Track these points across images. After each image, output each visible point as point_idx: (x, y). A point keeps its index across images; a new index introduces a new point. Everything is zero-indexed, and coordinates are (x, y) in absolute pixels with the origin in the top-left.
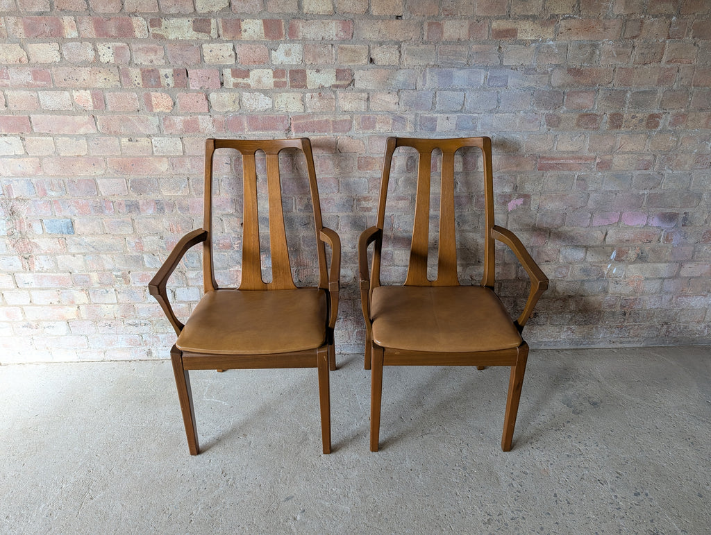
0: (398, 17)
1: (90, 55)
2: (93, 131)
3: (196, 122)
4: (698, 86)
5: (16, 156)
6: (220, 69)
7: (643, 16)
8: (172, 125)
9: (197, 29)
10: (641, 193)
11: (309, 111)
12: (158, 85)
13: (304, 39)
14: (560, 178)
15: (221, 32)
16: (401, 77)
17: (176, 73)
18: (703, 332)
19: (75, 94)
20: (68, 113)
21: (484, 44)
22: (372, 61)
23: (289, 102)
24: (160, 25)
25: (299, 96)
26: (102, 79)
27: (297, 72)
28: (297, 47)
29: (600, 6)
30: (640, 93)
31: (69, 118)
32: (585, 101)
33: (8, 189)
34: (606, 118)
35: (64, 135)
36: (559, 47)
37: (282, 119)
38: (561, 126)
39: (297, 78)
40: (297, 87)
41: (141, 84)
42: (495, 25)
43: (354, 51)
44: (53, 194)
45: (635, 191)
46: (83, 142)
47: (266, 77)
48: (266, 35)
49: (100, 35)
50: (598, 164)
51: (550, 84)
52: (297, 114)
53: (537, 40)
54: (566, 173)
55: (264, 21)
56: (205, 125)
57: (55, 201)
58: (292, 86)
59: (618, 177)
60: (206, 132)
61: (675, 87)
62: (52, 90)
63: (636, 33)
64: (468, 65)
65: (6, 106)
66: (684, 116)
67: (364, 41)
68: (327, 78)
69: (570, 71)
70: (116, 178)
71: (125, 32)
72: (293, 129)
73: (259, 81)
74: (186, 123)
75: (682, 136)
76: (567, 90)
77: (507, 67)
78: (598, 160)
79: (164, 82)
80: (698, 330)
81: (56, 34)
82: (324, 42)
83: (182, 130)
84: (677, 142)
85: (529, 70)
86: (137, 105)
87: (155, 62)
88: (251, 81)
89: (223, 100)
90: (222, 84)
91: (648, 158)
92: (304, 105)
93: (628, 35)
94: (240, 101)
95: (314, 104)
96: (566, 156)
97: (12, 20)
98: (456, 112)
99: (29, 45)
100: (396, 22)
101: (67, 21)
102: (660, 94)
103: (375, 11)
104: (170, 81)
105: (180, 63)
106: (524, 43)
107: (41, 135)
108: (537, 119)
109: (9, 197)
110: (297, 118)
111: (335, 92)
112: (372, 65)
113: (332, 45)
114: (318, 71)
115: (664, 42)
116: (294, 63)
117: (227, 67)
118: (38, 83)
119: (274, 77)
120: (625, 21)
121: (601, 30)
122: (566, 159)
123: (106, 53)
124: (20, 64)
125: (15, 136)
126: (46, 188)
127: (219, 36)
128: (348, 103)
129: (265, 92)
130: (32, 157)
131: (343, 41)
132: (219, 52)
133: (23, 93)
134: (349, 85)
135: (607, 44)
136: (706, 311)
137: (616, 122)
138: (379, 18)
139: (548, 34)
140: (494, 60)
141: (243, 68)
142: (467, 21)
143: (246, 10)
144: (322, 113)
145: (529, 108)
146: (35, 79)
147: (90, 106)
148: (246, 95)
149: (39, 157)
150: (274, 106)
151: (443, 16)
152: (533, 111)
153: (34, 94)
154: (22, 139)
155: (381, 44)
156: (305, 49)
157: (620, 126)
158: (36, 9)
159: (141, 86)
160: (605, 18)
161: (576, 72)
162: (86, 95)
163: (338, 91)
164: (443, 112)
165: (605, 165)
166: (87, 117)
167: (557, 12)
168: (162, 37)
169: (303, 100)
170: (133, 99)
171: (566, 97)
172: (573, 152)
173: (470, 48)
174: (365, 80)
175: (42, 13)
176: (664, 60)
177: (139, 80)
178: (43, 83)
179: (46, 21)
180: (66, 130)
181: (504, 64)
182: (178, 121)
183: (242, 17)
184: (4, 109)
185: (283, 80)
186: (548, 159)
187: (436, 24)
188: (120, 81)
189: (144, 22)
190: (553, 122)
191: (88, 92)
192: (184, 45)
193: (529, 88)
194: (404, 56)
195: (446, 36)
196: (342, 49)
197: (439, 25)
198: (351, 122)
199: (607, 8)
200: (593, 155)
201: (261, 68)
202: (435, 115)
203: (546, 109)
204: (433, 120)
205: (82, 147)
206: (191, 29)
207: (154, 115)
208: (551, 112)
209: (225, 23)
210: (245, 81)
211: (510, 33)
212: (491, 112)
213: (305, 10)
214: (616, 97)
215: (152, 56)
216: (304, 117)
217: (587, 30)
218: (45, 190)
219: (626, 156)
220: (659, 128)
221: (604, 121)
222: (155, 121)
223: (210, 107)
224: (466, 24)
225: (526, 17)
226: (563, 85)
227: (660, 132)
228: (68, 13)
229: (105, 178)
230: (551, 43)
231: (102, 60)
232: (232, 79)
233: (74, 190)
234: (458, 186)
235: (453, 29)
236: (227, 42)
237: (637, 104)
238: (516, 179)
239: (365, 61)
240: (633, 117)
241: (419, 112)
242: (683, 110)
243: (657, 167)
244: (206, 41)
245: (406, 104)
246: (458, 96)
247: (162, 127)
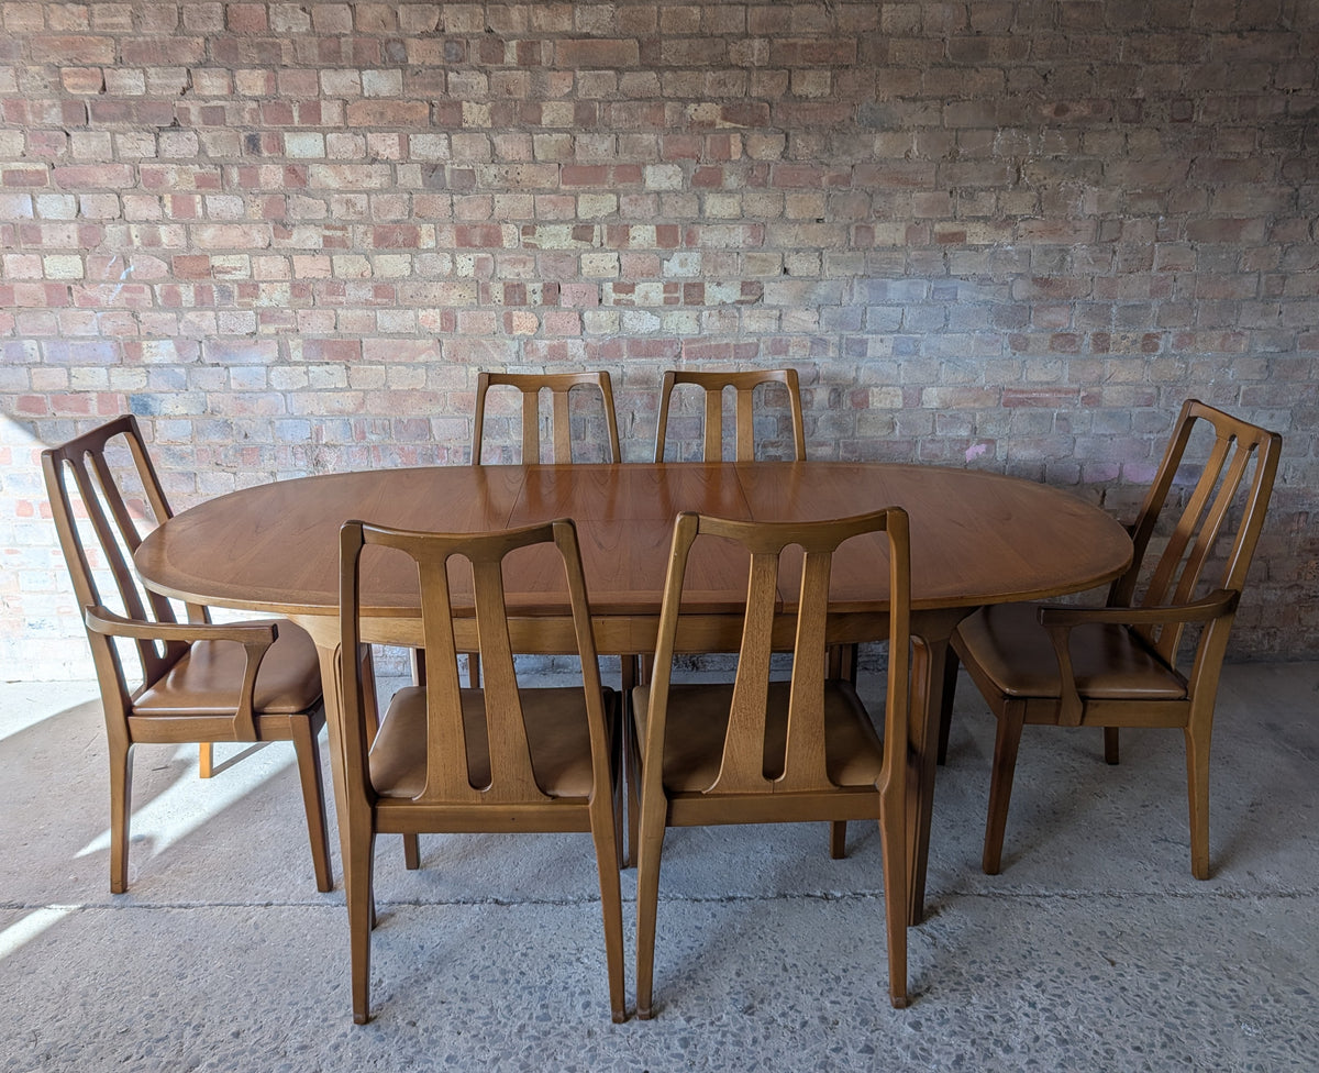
0: (818, 221)
1: (447, 267)
2: (436, 358)
3: (564, 347)
4: (1203, 298)
5: (336, 390)
6: (600, 283)
7: (1122, 216)
8: (534, 351)
9: (576, 237)
10: (1145, 437)
11: (705, 333)
12: (524, 302)
13: (704, 247)
14: (1033, 417)
15: (605, 240)
16: (822, 290)
17: (547, 288)
18: (1261, 643)
19: (422, 313)
20: (410, 335)
21: (925, 249)
22: (786, 271)
23: (682, 323)
24: (534, 234)
25: (694, 314)
26: (456, 296)
27: (694, 285)
28: (695, 257)
29: (1066, 205)
30: (1128, 307)
31: (409, 342)
32: (1059, 317)
33: (318, 433)
34: (1088, 339)
35: (400, 364)
36: (1019, 252)
37: (671, 343)
38: (1030, 349)
39: (693, 293)
40: (692, 303)
41: (503, 301)
42: (937, 228)
43: (764, 260)
44: (374, 437)
45: (1137, 435)
46: (421, 371)
47: (653, 291)
48: (658, 242)
49: (462, 245)
50: (1083, 398)
51: (1011, 296)
52: (690, 337)
53: (992, 245)
54: (1041, 410)
55: (657, 227)
56: (575, 350)
57: (374, 447)
58: (686, 303)
59: (1111, 415)
60: (575, 360)
61: (1173, 300)
62: (394, 308)
63: (1115, 235)
64: (906, 275)
65: (335, 328)
66: (1190, 336)
67: (776, 249)
68: (730, 293)
69: (1035, 280)
70: (456, 417)
71: (492, 240)
72: (683, 355)
73: (646, 297)
74: (552, 348)
75: (1192, 361)
76: (1034, 304)
77: (955, 276)
78: (1083, 394)
79: (530, 298)
80: (1253, 641)
81: (412, 243)
82: (729, 250)
83: (546, 356)
84: (1187, 368)
85: (984, 281)
86: (494, 326)
87: (523, 276)
88: (636, 297)
89: (600, 321)
90: (600, 300)
91: (1149, 391)
92: (700, 326)
93: (1105, 238)
94: (621, 320)
95: (712, 323)
96: (1039, 388)
97: (362, 228)
98: (892, 332)
99: (376, 257)
100: (816, 226)
101: (426, 230)
102: (1155, 309)
103: (791, 214)
104: (538, 298)
105: (552, 276)
106: (976, 249)
107: (371, 363)
108: (997, 341)
109: (317, 441)
110: (690, 341)
111: (739, 309)
112: (784, 277)
113: (738, 253)
114: (719, 284)
115: (1152, 245)
116: (691, 275)
117: (608, 280)
118: (379, 300)
119: (665, 292)
120: (1100, 223)
121: (1071, 232)
122: (1042, 391)
123: (466, 265)
124: (361, 280)
125: (338, 364)
126: (366, 430)
127: (602, 245)
128: (754, 322)
129: (652, 310)
130: (356, 390)
131: (752, 248)
132: (600, 263)
133: (359, 312)
134: (757, 300)
135: (1080, 249)
136: (1261, 611)
137: (1102, 343)
138: (796, 221)
139: (1005, 237)
140: (940, 269)
141: (627, 281)
142: (904, 224)
143: (637, 215)
144: (723, 336)
145: (986, 326)
146: (376, 296)
147: (437, 327)
148: (629, 314)
149: (364, 391)
150: (662, 327)
151: (874, 218)
152: (992, 331)
153: (372, 314)
154: (348, 368)
155: (798, 251)
156: (705, 258)
157: (1108, 349)
158: (393, 217)
159: (502, 303)
160: (1074, 219)
161: (1044, 283)
162: (435, 314)
163: (743, 307)
164: (876, 332)
165: (1091, 400)
166: (431, 341)
167: (1013, 213)
168: (534, 246)
169: (698, 319)
170: (490, 319)
171: (1033, 313)
172: (1048, 383)
173: (909, 255)
174: (776, 294)
175: (398, 221)
176: (1155, 267)
177: (501, 296)
178: (385, 300)
179: (401, 229)
180: (404, 357)
181: (952, 273)
182: (543, 345)
183: (631, 223)
184: (333, 331)
185: (676, 295)
186: (1016, 392)
187: (866, 228)
188: (477, 298)
189: (515, 230)
190: (1020, 344)
191: (437, 310)
192: (560, 256)
193: (986, 303)
194: (826, 266)
195: (878, 241)
196: (750, 257)
197: (869, 229)
198: (758, 346)
199: (1076, 207)
200: (1075, 386)
201: (650, 281)
202: (865, 336)
203: (1009, 328)
204: (863, 343)
205: (419, 380)
206: (570, 237)
207: (514, 339)
208: (1016, 331)
209: (611, 229)
210: (628, 297)
211: (958, 237)
212: (937, 332)
213: (707, 214)
214: (1098, 312)
215: (520, 269)
216: (697, 341)
217: (1053, 232)
218: (364, 433)
219: (1119, 388)
220: (1160, 352)
221: (1085, 342)
222: (514, 346)
223: (583, 328)
224: (903, 228)
225: (978, 219)
226: (1028, 299)
227: (1162, 356)
228: (429, 221)
229: (443, 418)
230: (1009, 247)
231: (459, 274)
232: (614, 295)
233: (401, 432)
234: (897, 428)
235: (885, 233)
236: (611, 251)
237: (1127, 322)
238: (974, 417)
239: (777, 271)
240: (1124, 338)
241: (845, 333)
242: (1188, 328)
243: (1163, 402)
244: (587, 251)
245: (828, 323)
246: (895, 313)
247: (522, 353)
